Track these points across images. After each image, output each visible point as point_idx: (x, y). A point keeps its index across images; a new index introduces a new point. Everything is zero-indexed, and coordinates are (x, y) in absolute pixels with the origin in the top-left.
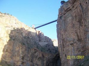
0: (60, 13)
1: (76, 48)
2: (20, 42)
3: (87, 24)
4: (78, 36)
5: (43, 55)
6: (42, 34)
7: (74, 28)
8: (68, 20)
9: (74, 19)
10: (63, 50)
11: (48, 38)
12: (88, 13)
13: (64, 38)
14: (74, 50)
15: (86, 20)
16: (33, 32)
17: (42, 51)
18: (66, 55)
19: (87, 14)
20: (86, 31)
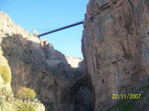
0: (90, 12)
1: (121, 68)
2: (21, 59)
3: (141, 32)
4: (124, 50)
5: (55, 82)
6: (51, 45)
7: (117, 38)
8: (106, 24)
9: (118, 23)
10: (98, 73)
11: (60, 53)
12: (142, 15)
13: (100, 52)
14: (118, 72)
15: (139, 25)
16: (35, 42)
17: (53, 75)
18: (103, 80)
19: (140, 15)
20: (140, 42)
